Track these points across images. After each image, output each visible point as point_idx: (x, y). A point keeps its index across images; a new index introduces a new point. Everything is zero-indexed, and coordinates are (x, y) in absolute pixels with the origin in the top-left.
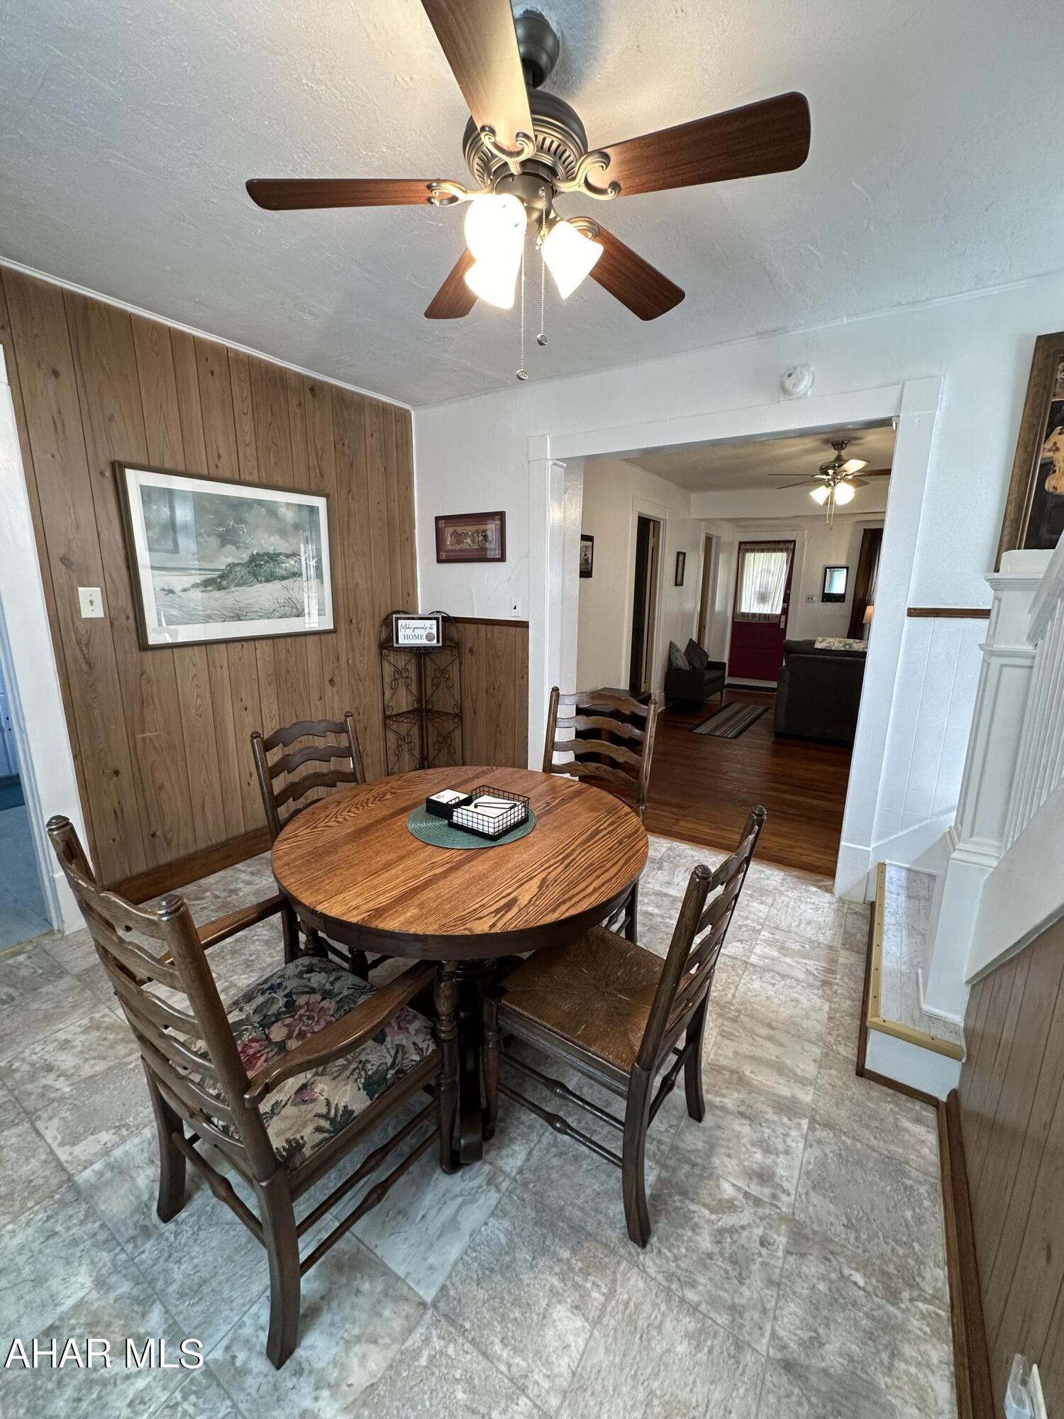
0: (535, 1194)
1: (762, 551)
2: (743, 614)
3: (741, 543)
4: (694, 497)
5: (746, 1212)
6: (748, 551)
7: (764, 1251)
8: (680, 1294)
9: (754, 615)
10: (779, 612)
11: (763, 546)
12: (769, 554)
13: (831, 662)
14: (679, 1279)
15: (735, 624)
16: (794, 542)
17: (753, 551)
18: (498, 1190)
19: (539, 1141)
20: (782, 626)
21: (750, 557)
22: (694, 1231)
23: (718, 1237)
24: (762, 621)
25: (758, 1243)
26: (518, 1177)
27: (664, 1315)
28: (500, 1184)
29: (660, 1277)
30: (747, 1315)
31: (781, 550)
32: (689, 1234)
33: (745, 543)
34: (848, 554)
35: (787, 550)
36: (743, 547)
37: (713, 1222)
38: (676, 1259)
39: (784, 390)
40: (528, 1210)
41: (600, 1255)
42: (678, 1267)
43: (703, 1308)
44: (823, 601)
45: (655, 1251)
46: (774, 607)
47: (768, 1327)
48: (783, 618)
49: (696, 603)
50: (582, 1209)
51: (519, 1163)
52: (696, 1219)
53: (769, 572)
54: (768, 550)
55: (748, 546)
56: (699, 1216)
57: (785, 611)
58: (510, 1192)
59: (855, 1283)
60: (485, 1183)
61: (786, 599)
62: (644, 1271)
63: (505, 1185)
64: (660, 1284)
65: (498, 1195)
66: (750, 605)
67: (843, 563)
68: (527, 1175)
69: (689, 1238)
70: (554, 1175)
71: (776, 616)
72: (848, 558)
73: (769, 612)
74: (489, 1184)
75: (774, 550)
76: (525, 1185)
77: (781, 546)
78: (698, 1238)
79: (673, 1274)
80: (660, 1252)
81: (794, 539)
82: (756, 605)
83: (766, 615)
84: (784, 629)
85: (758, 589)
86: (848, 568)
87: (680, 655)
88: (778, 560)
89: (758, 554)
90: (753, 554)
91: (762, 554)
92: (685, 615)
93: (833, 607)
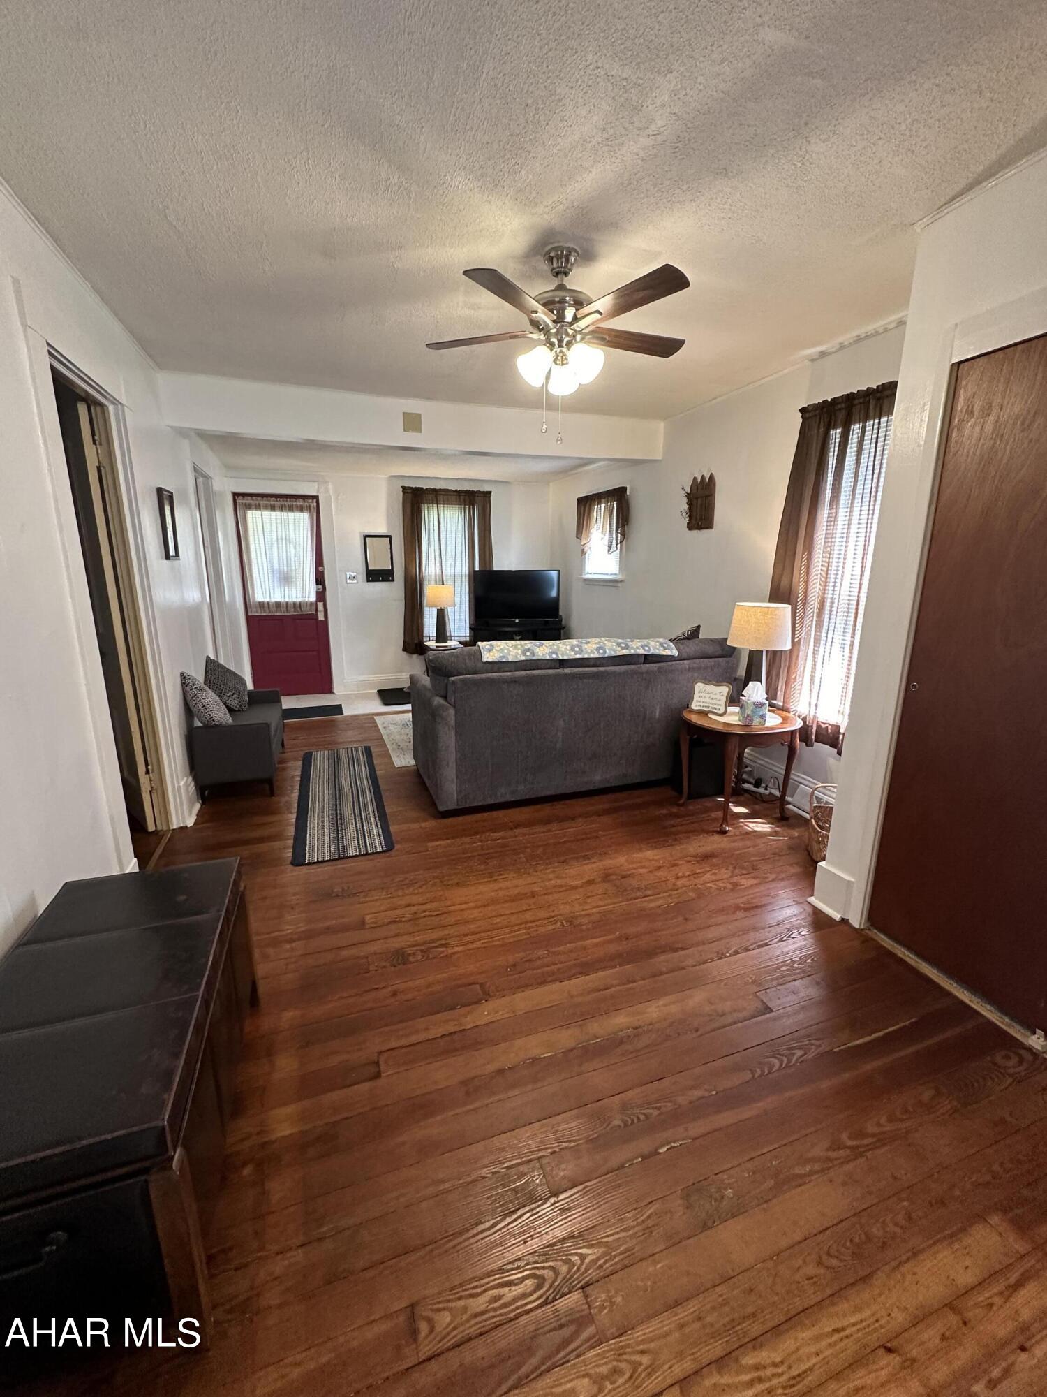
1: (273, 508)
2: (261, 604)
3: (235, 495)
4: (165, 381)
6: (249, 507)
9: (278, 604)
10: (313, 598)
11: (272, 501)
12: (284, 514)
13: (514, 681)
15: (250, 620)
16: (316, 497)
17: (258, 507)
20: (321, 617)
21: (254, 518)
24: (292, 612)
31: (301, 509)
33: (244, 495)
34: (388, 517)
35: (309, 509)
36: (239, 500)
44: (368, 581)
46: (302, 592)
48: (320, 605)
49: (203, 593)
53: (287, 540)
54: (282, 508)
55: (248, 501)
57: (321, 596)
61: (320, 580)
66: (267, 591)
67: (382, 530)
71: (311, 603)
72: (389, 525)
73: (298, 600)
75: (291, 509)
77: (300, 503)
81: (314, 493)
82: (277, 590)
83: (295, 603)
84: (326, 622)
85: (276, 566)
86: (390, 537)
87: (210, 697)
88: (300, 521)
89: (267, 514)
90: (258, 513)
91: (273, 514)
92: (192, 613)
93: (379, 587)
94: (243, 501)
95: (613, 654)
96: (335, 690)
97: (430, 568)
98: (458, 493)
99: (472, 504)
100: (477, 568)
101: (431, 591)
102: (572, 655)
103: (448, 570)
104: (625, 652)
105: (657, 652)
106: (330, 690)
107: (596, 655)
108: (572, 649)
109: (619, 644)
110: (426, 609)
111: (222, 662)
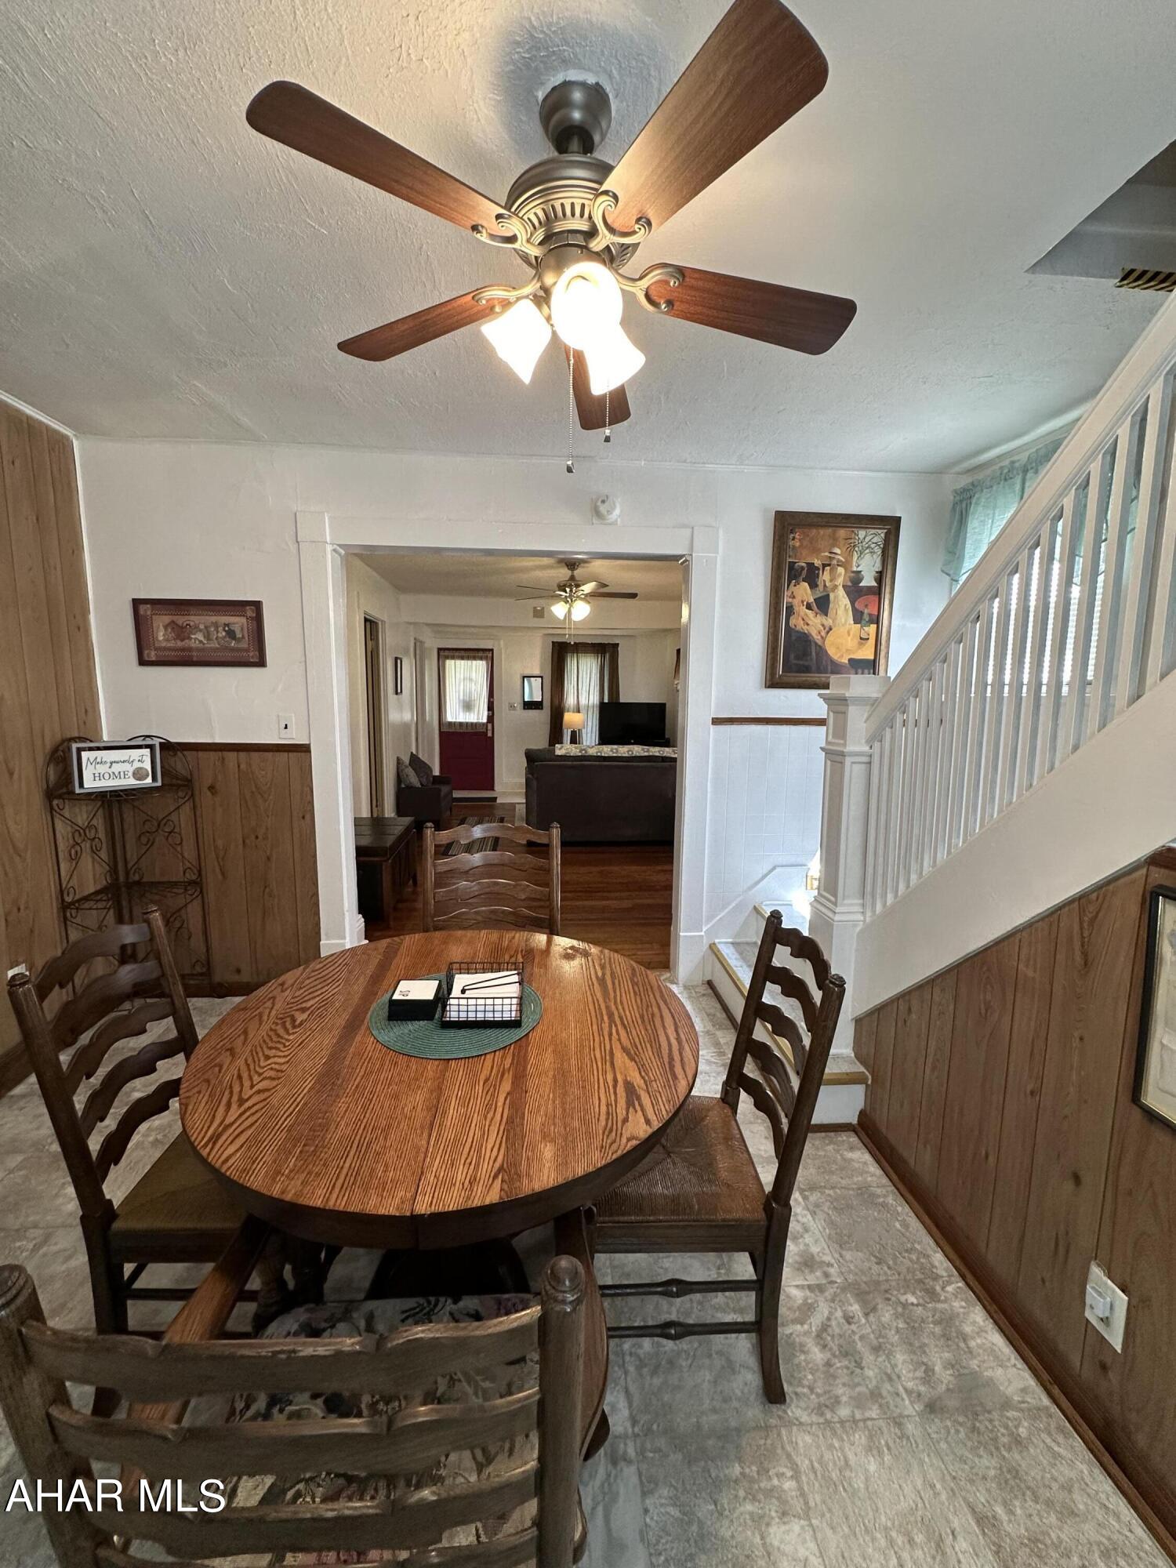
0: (665, 1432)
1: (462, 658)
2: (450, 723)
3: (439, 650)
4: (404, 598)
5: (821, 1304)
6: (447, 657)
7: (854, 1327)
8: (836, 1419)
9: (461, 724)
10: (485, 720)
11: (463, 653)
12: (469, 662)
13: (572, 767)
14: (827, 1406)
15: (441, 734)
16: (492, 650)
17: (453, 658)
18: (630, 1462)
19: (626, 1373)
20: (490, 734)
21: (450, 664)
22: (803, 1352)
23: (822, 1342)
24: (470, 730)
25: (846, 1324)
26: (636, 1430)
27: (842, 1449)
28: (625, 1452)
29: (815, 1418)
30: (884, 1393)
31: (480, 658)
32: (803, 1357)
33: (444, 649)
34: (541, 663)
35: (486, 658)
36: (442, 653)
37: (808, 1331)
38: (811, 1389)
39: (598, 514)
40: (672, 1457)
41: (762, 1442)
42: (818, 1396)
43: (858, 1416)
44: (524, 709)
45: (794, 1397)
46: (479, 715)
47: (901, 1390)
48: (490, 726)
49: (413, 716)
50: (714, 1411)
51: (626, 1413)
52: (797, 1340)
53: (471, 680)
54: (468, 658)
55: (447, 653)
56: (797, 1336)
57: (491, 719)
58: (641, 1452)
59: (912, 1304)
60: (610, 1467)
61: (491, 708)
62: (801, 1424)
63: (631, 1452)
64: (818, 1424)
65: (633, 1469)
66: (455, 714)
67: (537, 672)
68: (644, 1419)
69: (805, 1360)
70: (666, 1398)
71: (483, 724)
72: (542, 668)
73: (475, 721)
74: (614, 1463)
75: (475, 658)
76: (648, 1432)
77: (480, 654)
78: (810, 1356)
79: (820, 1406)
80: (796, 1394)
81: (490, 647)
82: (461, 714)
83: (472, 724)
84: (492, 738)
85: (461, 698)
86: (542, 677)
87: (410, 772)
88: (479, 668)
89: (458, 662)
90: (453, 661)
91: (463, 662)
92: (406, 726)
93: (533, 714)
94: (446, 653)
95: (638, 754)
96: (496, 788)
97: (570, 700)
98: (593, 645)
99: (603, 653)
100: (606, 701)
101: (570, 718)
102: (611, 754)
103: (583, 701)
104: (646, 754)
105: (668, 755)
106: (492, 788)
107: (626, 755)
108: (612, 751)
109: (643, 749)
110: (565, 731)
111: (420, 756)
